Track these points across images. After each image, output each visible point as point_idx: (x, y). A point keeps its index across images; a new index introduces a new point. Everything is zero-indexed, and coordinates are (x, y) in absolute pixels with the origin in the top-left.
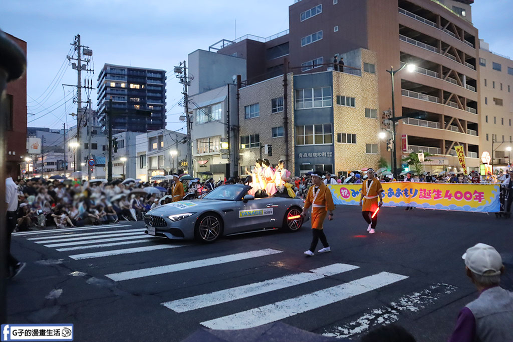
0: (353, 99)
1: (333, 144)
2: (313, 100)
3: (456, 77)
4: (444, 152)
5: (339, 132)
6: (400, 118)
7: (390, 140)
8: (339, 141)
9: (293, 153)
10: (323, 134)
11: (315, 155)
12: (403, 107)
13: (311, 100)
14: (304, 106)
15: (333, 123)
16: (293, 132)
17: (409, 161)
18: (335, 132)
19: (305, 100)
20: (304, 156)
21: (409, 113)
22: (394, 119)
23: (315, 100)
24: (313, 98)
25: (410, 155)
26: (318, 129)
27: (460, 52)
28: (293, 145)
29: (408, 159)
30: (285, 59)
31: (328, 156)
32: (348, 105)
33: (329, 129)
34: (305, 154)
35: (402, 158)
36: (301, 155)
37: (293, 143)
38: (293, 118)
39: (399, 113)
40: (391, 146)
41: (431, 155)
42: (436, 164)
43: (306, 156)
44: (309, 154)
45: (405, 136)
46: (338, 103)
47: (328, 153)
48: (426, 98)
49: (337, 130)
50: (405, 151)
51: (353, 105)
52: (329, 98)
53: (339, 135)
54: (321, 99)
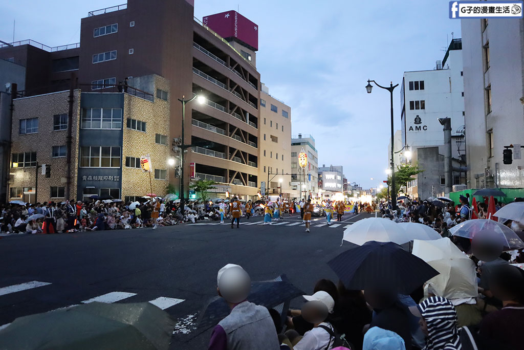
0: (144, 124)
1: (121, 168)
2: (102, 120)
3: (241, 113)
4: (228, 180)
5: (128, 156)
6: (189, 146)
7: (178, 167)
8: (127, 165)
9: (76, 175)
10: (111, 157)
11: (101, 178)
12: (192, 136)
13: (100, 120)
14: (91, 125)
15: (122, 147)
16: (78, 153)
17: (196, 188)
18: (123, 156)
19: (93, 120)
20: (88, 179)
21: (198, 142)
22: (184, 147)
23: (103, 120)
24: (102, 119)
25: (197, 183)
26: (106, 152)
27: (245, 92)
28: (76, 167)
29: (195, 186)
30: (73, 74)
31: (115, 180)
32: (138, 129)
33: (118, 151)
34: (90, 176)
35: (190, 185)
36: (85, 178)
37: (77, 164)
38: (78, 138)
39: (188, 141)
40: (180, 173)
41: (216, 184)
42: (221, 192)
43: (91, 179)
44: (94, 177)
45: (194, 164)
46: (128, 126)
47: (115, 177)
48: (214, 130)
49: (125, 153)
50: (193, 178)
51: (144, 130)
52: (119, 120)
53: (128, 159)
54: (110, 120)
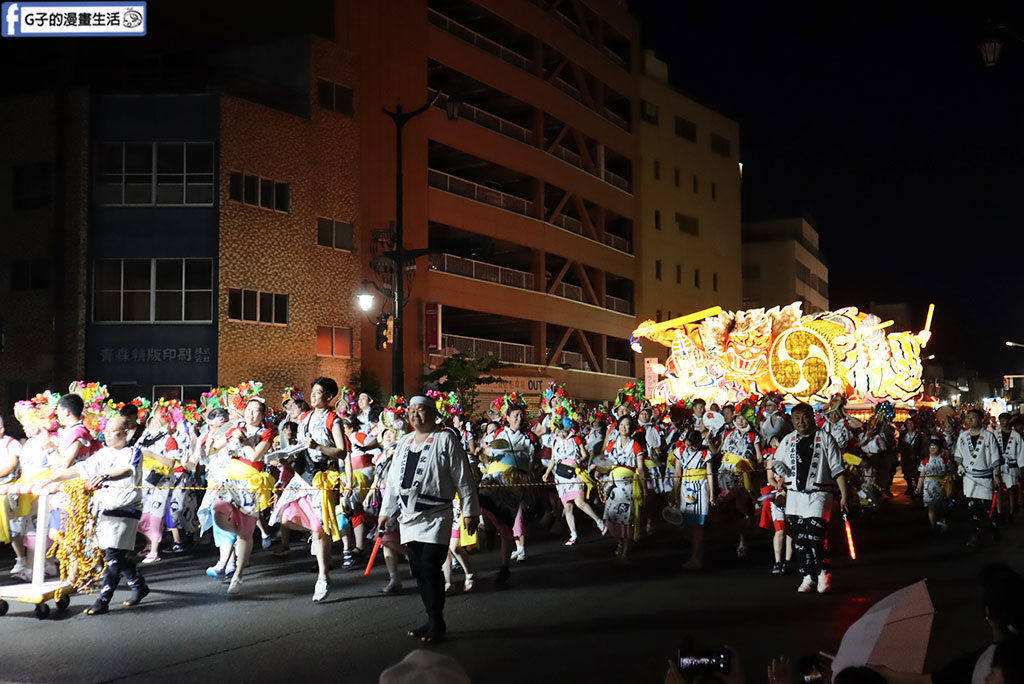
0: (282, 189)
1: (216, 323)
2: (154, 179)
3: (579, 147)
4: (544, 355)
5: (236, 287)
6: (421, 252)
7: (387, 317)
9: (81, 347)
10: (184, 291)
11: (154, 354)
12: (430, 223)
13: (149, 179)
14: (124, 196)
15: (217, 259)
16: (85, 278)
17: (443, 380)
18: (221, 286)
19: (129, 180)
20: (119, 356)
21: (446, 242)
22: (403, 256)
23: (159, 179)
24: (154, 175)
25: (446, 363)
26: (168, 276)
27: (592, 81)
28: (81, 321)
31: (198, 360)
32: (265, 203)
33: (204, 274)
34: (122, 351)
35: (427, 372)
36: (106, 354)
37: (82, 313)
38: (83, 235)
39: (417, 237)
40: (389, 333)
41: (503, 366)
42: (522, 390)
43: (126, 357)
44: (135, 351)
45: (436, 308)
46: (235, 194)
47: (198, 351)
48: (497, 201)
49: (227, 279)
50: (435, 350)
51: (282, 205)
52: (208, 179)
53: (234, 296)
54: (181, 179)
